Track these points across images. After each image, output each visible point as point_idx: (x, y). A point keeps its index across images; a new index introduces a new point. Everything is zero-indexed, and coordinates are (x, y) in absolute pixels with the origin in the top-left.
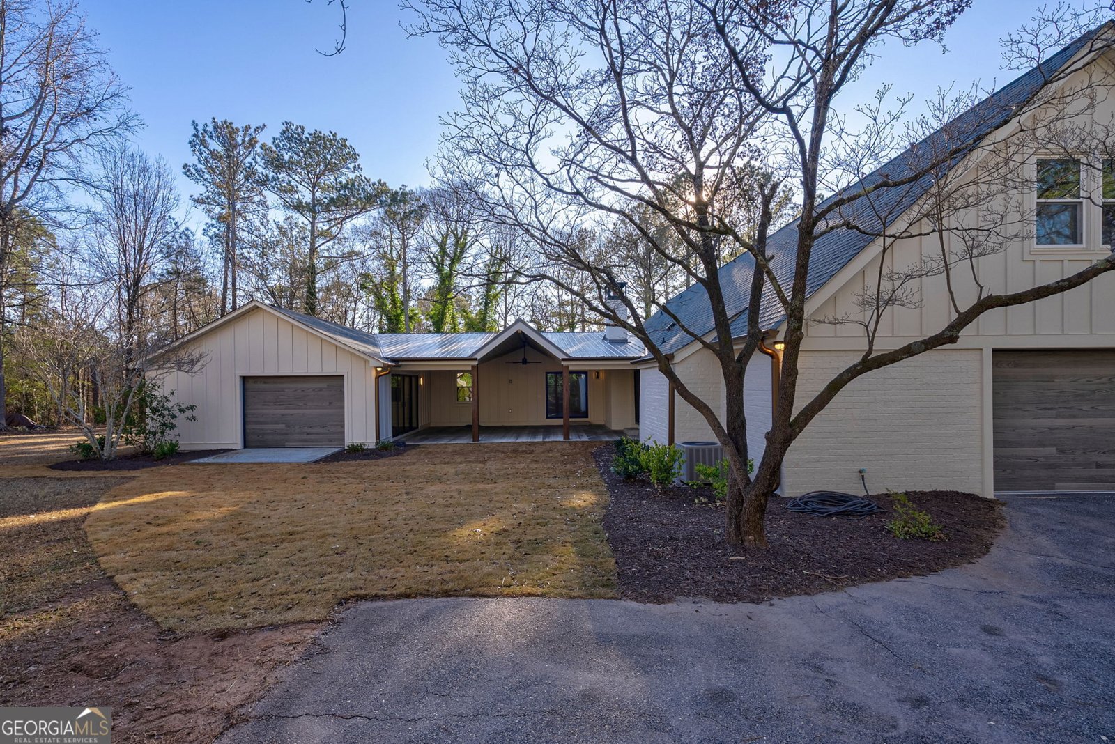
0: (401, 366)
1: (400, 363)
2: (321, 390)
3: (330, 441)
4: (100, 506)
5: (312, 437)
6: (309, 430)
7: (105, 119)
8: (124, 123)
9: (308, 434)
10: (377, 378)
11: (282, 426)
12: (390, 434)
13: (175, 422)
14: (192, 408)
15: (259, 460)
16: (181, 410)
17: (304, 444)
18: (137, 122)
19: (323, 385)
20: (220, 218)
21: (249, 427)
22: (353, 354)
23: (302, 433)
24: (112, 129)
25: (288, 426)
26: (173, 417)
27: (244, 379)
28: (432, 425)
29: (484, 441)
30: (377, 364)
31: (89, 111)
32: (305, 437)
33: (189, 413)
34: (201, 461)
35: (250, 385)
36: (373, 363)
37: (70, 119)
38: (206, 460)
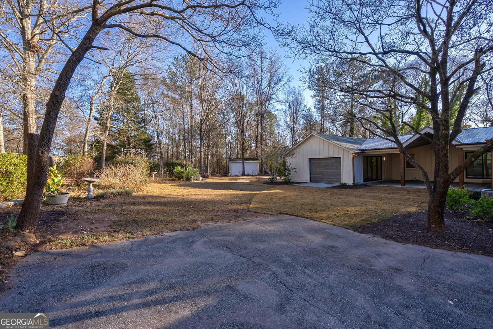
0: (365, 152)
1: (365, 151)
2: (333, 163)
3: (337, 182)
4: (263, 192)
5: (331, 180)
6: (330, 177)
7: (285, 80)
8: (289, 80)
9: (329, 179)
10: (353, 158)
11: (321, 175)
12: (363, 181)
13: (291, 173)
14: (295, 169)
15: (314, 186)
16: (292, 169)
17: (328, 182)
18: (291, 78)
19: (334, 161)
20: (319, 101)
21: (312, 175)
22: (344, 149)
23: (327, 178)
24: (286, 83)
25: (323, 176)
26: (290, 171)
27: (310, 159)
28: (392, 179)
29: (407, 186)
30: (352, 152)
31: (280, 80)
32: (328, 180)
33: (294, 170)
34: (295, 185)
35: (312, 161)
36: (351, 152)
37: (276, 84)
38: (297, 185)
